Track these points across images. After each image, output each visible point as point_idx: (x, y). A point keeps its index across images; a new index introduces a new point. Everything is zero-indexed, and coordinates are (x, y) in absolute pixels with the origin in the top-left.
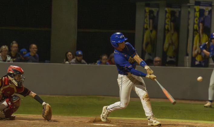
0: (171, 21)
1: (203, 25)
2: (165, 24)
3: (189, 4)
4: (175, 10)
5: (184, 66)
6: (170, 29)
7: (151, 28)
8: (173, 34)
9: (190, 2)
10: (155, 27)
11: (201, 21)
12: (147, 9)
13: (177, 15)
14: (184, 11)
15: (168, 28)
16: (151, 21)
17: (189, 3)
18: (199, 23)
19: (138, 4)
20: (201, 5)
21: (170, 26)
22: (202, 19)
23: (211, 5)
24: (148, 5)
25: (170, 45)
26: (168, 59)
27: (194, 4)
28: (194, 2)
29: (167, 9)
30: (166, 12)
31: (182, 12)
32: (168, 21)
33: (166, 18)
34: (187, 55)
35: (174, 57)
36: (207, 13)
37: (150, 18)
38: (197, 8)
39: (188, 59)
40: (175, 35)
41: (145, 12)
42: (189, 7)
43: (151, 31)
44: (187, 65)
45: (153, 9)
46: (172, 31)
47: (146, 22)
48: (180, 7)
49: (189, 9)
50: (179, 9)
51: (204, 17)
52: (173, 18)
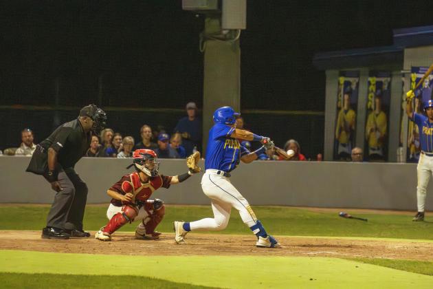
0: (376, 96)
1: (420, 102)
2: (368, 101)
3: (402, 72)
5: (396, 162)
6: (373, 107)
7: (346, 107)
8: (377, 115)
9: (405, 68)
10: (353, 106)
11: (417, 95)
12: (342, 80)
13: (385, 87)
14: (395, 82)
15: (371, 106)
16: (346, 97)
17: (402, 69)
19: (329, 73)
20: (420, 72)
21: (373, 103)
22: (419, 92)
24: (343, 74)
25: (372, 131)
26: (371, 152)
27: (409, 71)
28: (410, 69)
29: (371, 79)
30: (369, 83)
31: (393, 84)
32: (371, 97)
33: (368, 92)
34: (401, 145)
35: (378, 149)
36: (427, 84)
37: (345, 93)
38: (414, 76)
39: (402, 151)
40: (382, 116)
41: (339, 84)
42: (403, 75)
43: (346, 112)
44: (401, 160)
45: (351, 80)
46: (377, 112)
47: (340, 98)
48: (391, 76)
49: (403, 79)
50: (389, 79)
51: (422, 89)
52: (379, 91)
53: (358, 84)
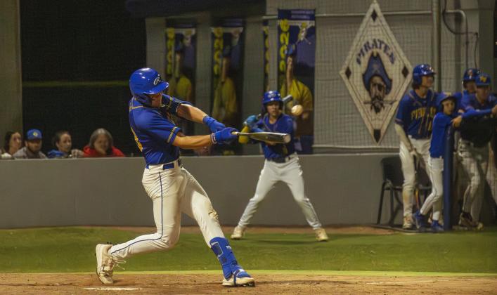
0: (224, 56)
1: (293, 62)
2: (213, 63)
3: (265, 17)
4: (232, 31)
7: (177, 74)
8: (223, 84)
9: (268, 13)
11: (290, 52)
12: (171, 32)
13: (236, 41)
14: (252, 33)
15: (217, 70)
17: (265, 14)
18: (287, 56)
19: (149, 22)
20: (293, 17)
23: (312, 18)
24: (171, 24)
27: (276, 17)
28: (277, 13)
29: (214, 30)
30: (214, 37)
31: (249, 36)
32: (218, 56)
33: (213, 50)
37: (176, 52)
38: (284, 24)
41: (167, 38)
42: (265, 23)
43: (177, 80)
45: (184, 32)
46: (222, 78)
47: (169, 61)
49: (265, 29)
51: (297, 43)
52: (228, 48)
53: (194, 39)
